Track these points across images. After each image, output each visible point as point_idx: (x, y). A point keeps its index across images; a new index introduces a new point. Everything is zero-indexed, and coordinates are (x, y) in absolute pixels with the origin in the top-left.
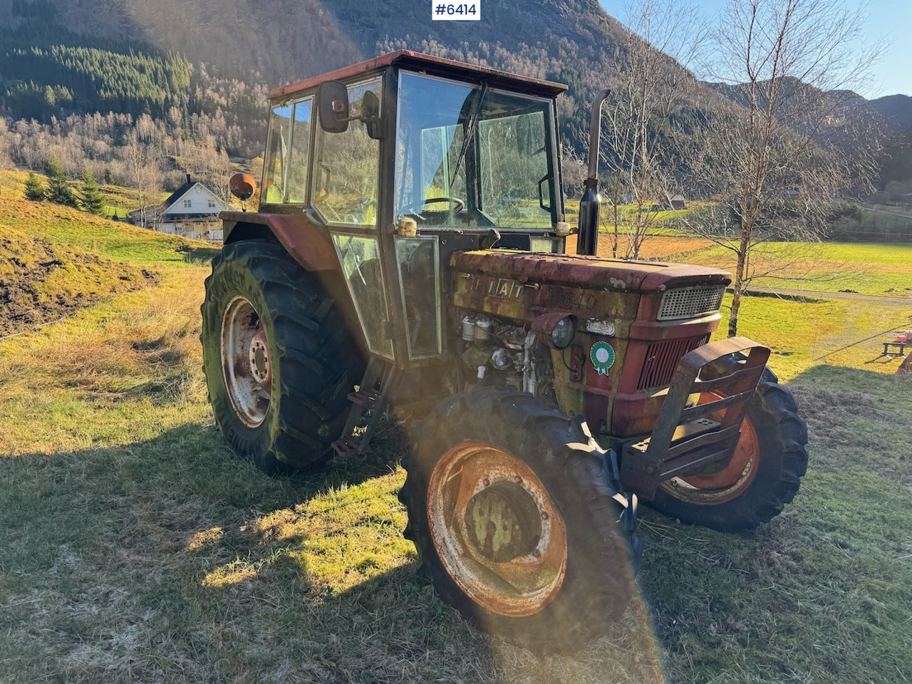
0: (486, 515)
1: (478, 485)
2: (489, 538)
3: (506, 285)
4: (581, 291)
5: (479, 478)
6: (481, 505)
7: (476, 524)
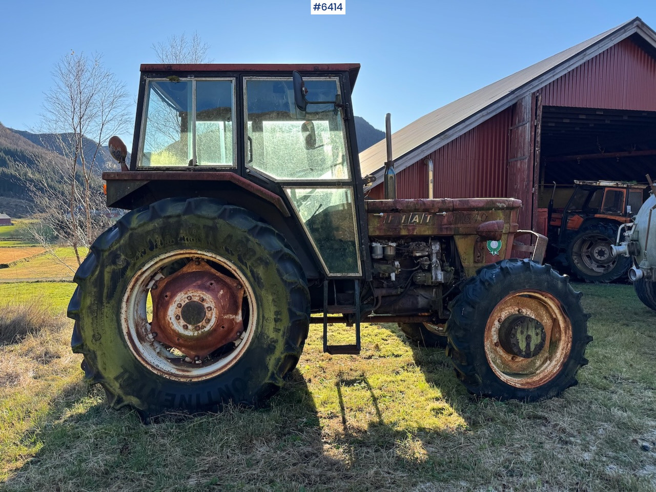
0: (525, 333)
1: (494, 325)
2: (528, 345)
3: (417, 216)
4: (476, 212)
5: (495, 320)
6: (522, 328)
7: (519, 341)
